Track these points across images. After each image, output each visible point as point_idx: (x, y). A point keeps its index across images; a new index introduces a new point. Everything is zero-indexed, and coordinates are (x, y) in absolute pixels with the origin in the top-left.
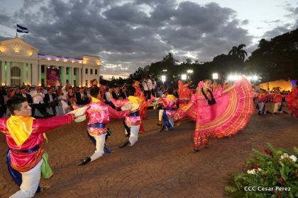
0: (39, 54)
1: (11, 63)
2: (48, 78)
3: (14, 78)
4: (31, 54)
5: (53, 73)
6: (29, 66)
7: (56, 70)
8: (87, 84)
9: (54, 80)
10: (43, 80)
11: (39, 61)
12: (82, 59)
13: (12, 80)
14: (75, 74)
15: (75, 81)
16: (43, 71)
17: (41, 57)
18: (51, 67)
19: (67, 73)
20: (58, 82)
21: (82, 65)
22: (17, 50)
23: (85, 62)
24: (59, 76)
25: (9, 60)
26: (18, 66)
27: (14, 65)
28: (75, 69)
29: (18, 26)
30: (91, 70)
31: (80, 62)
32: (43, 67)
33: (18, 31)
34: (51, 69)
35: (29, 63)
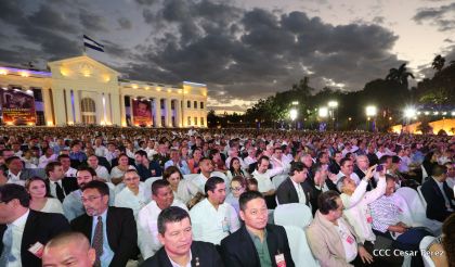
0: (119, 80)
1: (80, 92)
3: (86, 114)
4: (108, 79)
6: (107, 96)
7: (145, 102)
9: (144, 116)
10: (128, 117)
11: (120, 90)
12: (181, 88)
13: (83, 117)
14: (173, 108)
15: (173, 118)
16: (127, 104)
17: (123, 84)
18: (139, 98)
19: (162, 108)
21: (183, 96)
22: (87, 74)
23: (186, 92)
24: (151, 111)
25: (76, 89)
26: (90, 96)
27: (83, 96)
28: (173, 102)
30: (195, 103)
31: (180, 91)
32: (127, 98)
33: (86, 45)
34: (139, 102)
35: (107, 92)
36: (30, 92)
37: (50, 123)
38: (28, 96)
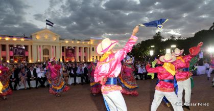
0: (60, 39)
1: (43, 46)
2: (67, 56)
3: (45, 56)
4: (55, 39)
5: (70, 51)
6: (54, 47)
7: (71, 49)
8: (93, 59)
9: (71, 56)
10: (63, 57)
11: (60, 44)
12: (89, 41)
13: (44, 58)
14: (85, 52)
15: (85, 57)
16: (63, 51)
17: (62, 41)
18: (69, 47)
19: (80, 52)
20: (73, 58)
21: (90, 45)
22: (46, 37)
23: (92, 43)
24: (74, 54)
25: (42, 45)
26: (47, 48)
27: (44, 48)
28: (85, 48)
29: (47, 20)
31: (89, 43)
32: (63, 48)
33: (47, 24)
34: (68, 49)
35: (54, 45)
36: (24, 47)
37: (30, 61)
38: (23, 49)
